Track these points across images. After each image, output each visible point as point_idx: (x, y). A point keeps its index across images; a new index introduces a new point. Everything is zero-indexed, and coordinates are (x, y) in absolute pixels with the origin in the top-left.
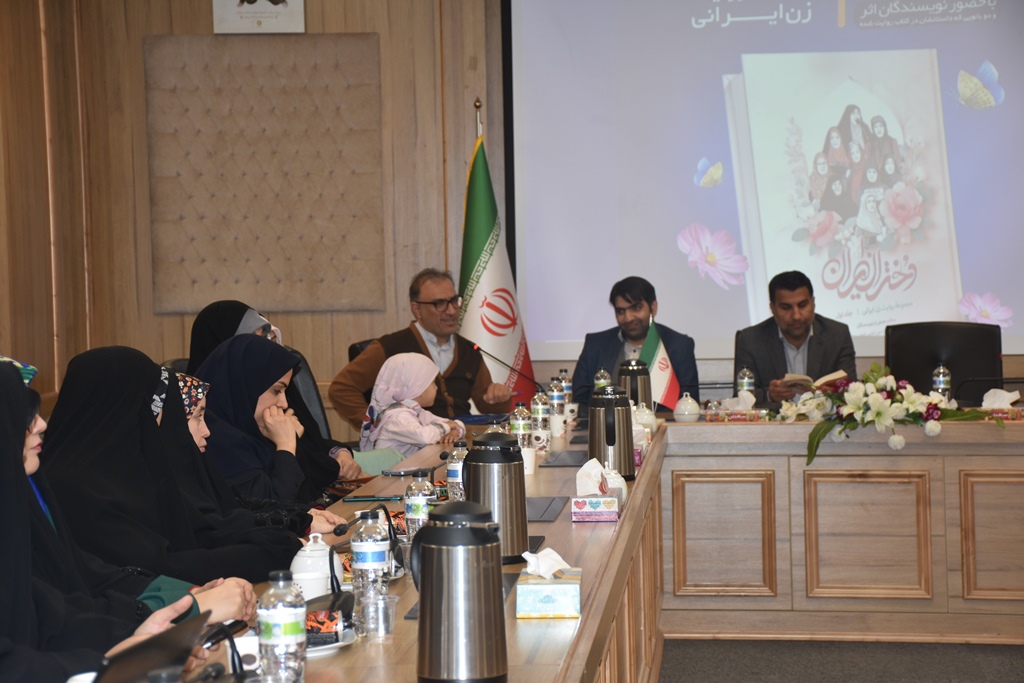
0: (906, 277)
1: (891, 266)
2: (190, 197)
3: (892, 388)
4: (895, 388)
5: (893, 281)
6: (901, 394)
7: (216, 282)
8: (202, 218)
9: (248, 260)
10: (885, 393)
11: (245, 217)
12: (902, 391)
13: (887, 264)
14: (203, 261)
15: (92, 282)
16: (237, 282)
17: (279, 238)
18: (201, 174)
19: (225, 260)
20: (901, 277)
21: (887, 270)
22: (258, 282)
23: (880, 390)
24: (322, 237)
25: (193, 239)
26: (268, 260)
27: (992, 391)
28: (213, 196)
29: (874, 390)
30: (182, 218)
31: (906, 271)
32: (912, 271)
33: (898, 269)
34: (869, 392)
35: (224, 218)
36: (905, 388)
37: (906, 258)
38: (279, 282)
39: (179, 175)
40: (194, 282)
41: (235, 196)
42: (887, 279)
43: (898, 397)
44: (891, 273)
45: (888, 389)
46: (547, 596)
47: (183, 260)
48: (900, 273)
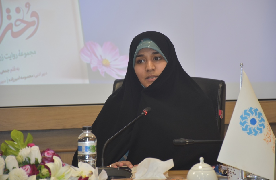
0: (29, 25)
1: (13, 13)
3: (36, 161)
4: (40, 161)
5: (15, 29)
6: (47, 167)
10: (28, 167)
12: (49, 165)
13: (8, 11)
20: (23, 25)
21: (9, 18)
23: (23, 164)
27: (146, 160)
29: (16, 165)
31: (28, 18)
32: (34, 19)
33: (20, 16)
34: (10, 167)
36: (52, 161)
37: (28, 5)
42: (10, 27)
43: (44, 171)
44: (13, 21)
45: (33, 162)
48: (22, 21)
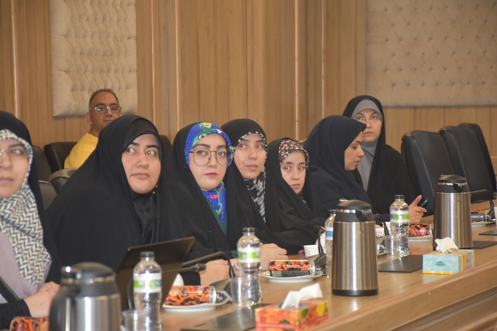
2: (393, 25)
7: (408, 85)
8: (401, 40)
9: (431, 69)
11: (431, 39)
14: (400, 70)
15: (327, 85)
16: (423, 85)
17: (454, 53)
18: (401, 9)
19: (415, 69)
22: (438, 85)
24: (485, 52)
25: (394, 55)
26: (446, 69)
28: (409, 24)
30: (387, 40)
35: (416, 39)
38: (453, 84)
39: (386, 10)
40: (393, 85)
41: (424, 24)
46: (440, 262)
47: (386, 70)
